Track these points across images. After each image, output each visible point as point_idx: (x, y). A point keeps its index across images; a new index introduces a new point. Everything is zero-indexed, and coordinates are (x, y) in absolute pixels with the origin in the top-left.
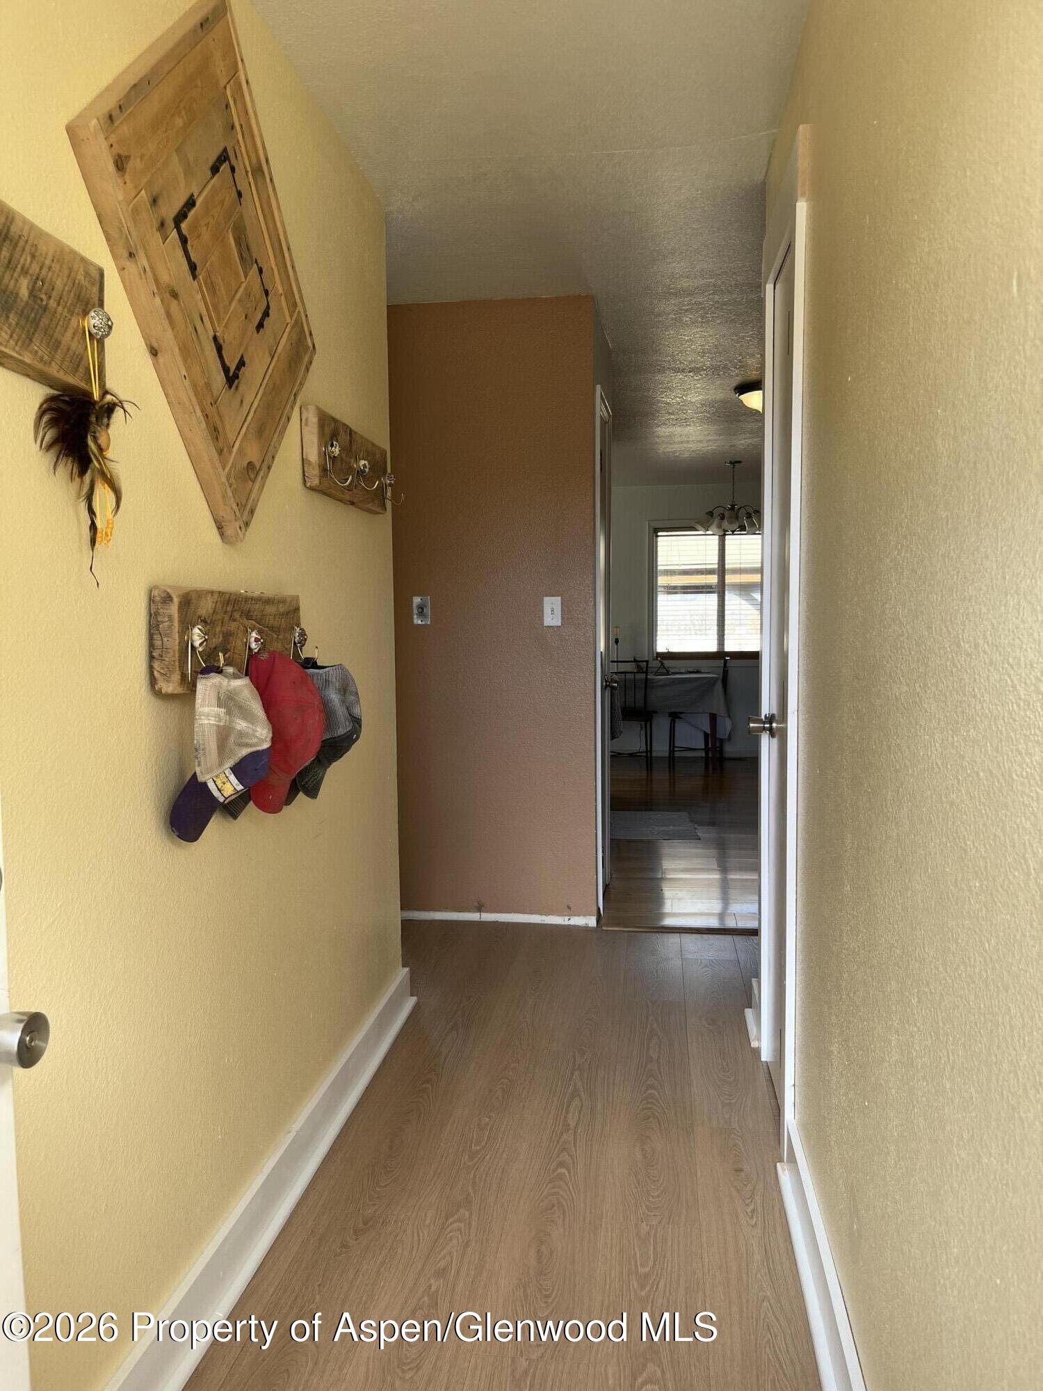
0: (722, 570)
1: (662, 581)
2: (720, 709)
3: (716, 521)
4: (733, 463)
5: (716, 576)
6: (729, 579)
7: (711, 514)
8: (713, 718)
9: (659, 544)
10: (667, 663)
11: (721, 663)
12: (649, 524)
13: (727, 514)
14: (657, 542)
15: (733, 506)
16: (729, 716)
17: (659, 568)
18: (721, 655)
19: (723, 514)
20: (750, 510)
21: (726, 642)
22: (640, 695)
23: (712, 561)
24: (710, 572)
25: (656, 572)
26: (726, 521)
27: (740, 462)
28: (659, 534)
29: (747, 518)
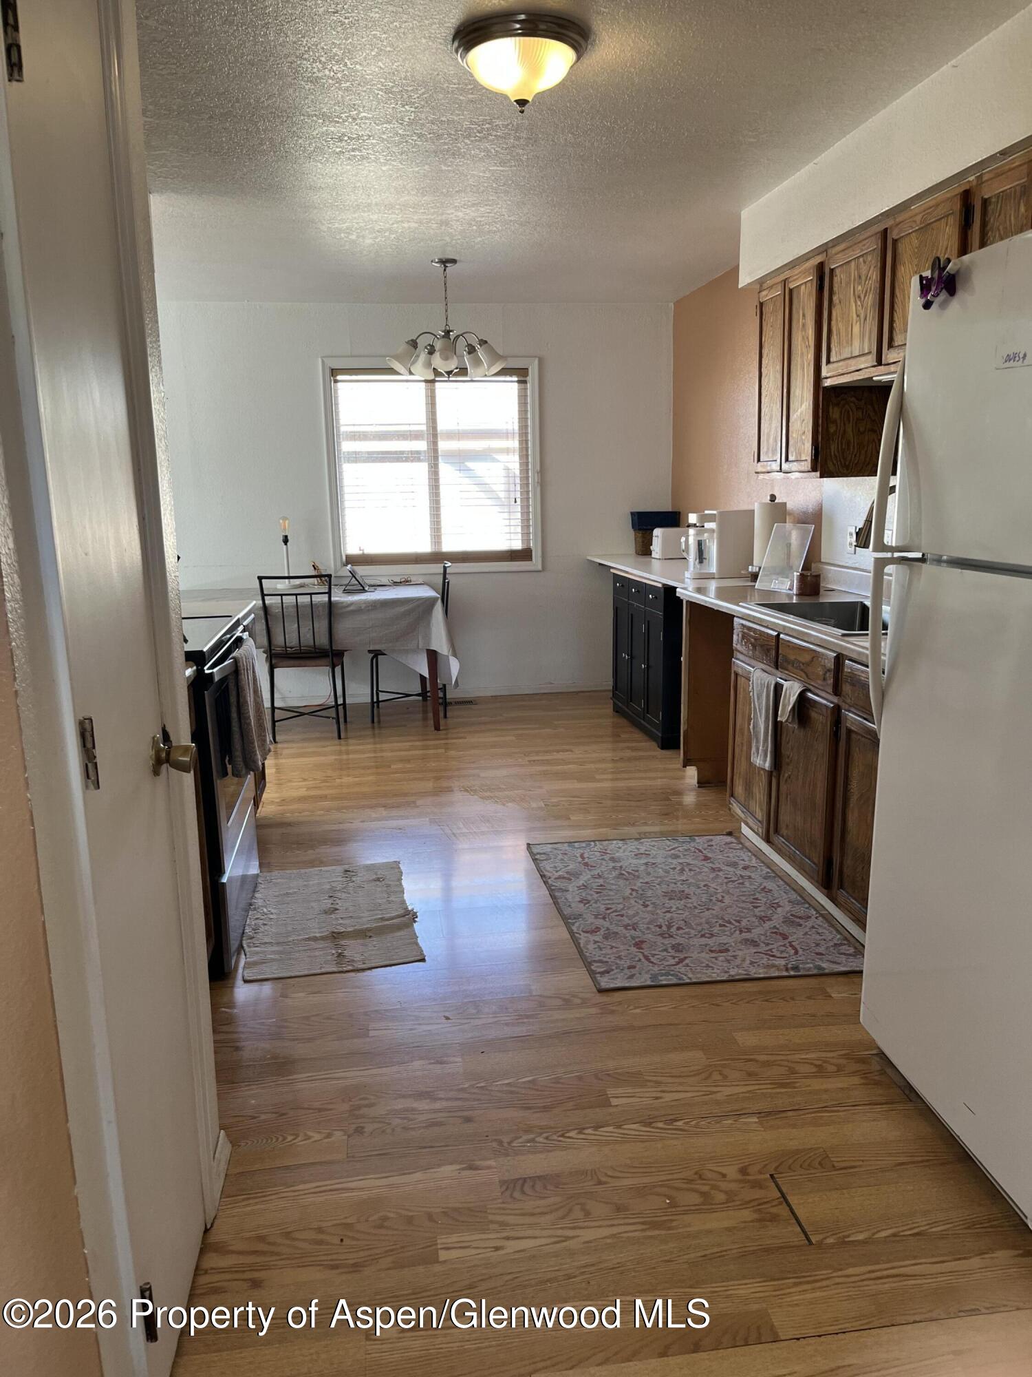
0: (433, 434)
1: (347, 446)
2: (440, 643)
3: (423, 356)
4: (445, 262)
5: (426, 443)
6: (443, 445)
7: (414, 344)
8: (433, 656)
9: (340, 393)
10: (361, 570)
11: (438, 568)
12: (323, 362)
13: (438, 345)
14: (336, 391)
15: (447, 332)
16: (455, 655)
17: (343, 429)
18: (437, 557)
19: (432, 346)
20: (474, 341)
21: (444, 539)
22: (321, 626)
23: (418, 419)
24: (416, 436)
25: (338, 435)
26: (437, 355)
27: (454, 261)
28: (339, 378)
29: (469, 353)
